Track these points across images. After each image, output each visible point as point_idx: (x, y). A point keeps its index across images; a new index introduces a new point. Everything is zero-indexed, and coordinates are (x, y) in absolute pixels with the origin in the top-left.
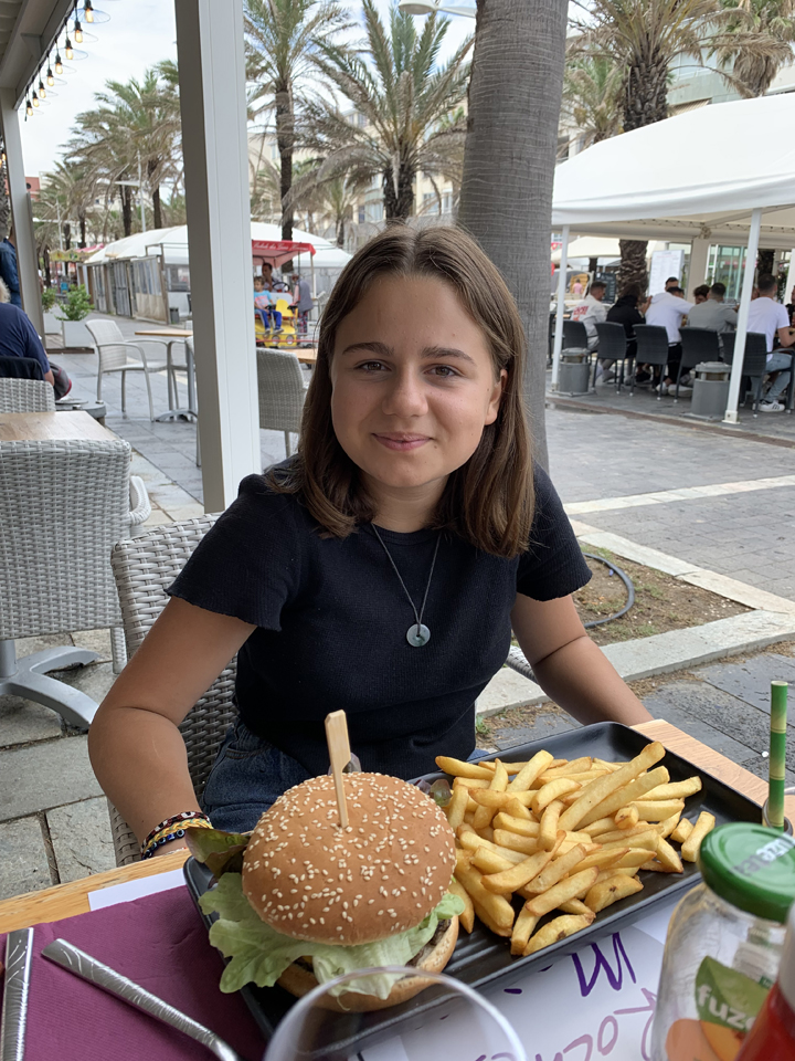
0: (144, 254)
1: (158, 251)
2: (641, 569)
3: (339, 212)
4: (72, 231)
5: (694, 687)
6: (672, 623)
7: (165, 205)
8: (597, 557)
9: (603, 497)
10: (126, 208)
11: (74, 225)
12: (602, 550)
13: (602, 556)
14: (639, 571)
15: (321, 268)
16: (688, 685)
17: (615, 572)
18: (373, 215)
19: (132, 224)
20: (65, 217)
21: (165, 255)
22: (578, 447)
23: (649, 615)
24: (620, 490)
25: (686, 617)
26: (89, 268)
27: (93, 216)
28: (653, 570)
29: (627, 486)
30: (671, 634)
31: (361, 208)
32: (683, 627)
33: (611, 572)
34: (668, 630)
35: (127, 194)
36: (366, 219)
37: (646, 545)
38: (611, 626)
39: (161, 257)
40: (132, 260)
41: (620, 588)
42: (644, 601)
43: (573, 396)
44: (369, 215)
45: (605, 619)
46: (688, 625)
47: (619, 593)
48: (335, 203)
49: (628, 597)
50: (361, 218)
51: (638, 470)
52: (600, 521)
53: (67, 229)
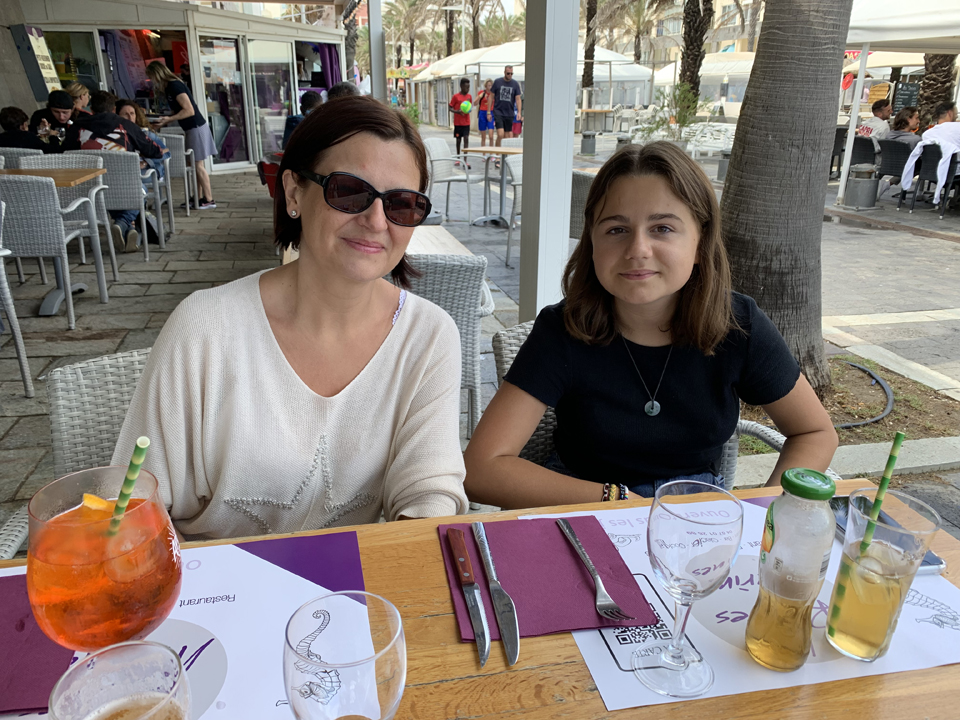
0: (463, 72)
1: (475, 69)
2: (903, 381)
3: (638, 28)
4: (403, 51)
5: (940, 489)
6: (927, 432)
7: (483, 26)
8: (861, 366)
9: (876, 312)
10: (449, 31)
11: (405, 45)
12: (868, 361)
13: (866, 366)
14: (901, 383)
15: (618, 82)
16: (933, 487)
17: (877, 382)
18: (671, 30)
19: (453, 44)
20: (399, 39)
21: (481, 73)
22: (857, 262)
23: (904, 423)
24: (894, 306)
25: (942, 428)
26: (416, 85)
27: (421, 37)
28: (915, 382)
29: (902, 302)
30: (924, 441)
31: (661, 22)
32: (938, 436)
33: (874, 382)
34: (922, 437)
35: (450, 18)
36: (664, 33)
37: (913, 360)
38: (866, 428)
39: (478, 75)
40: (453, 78)
41: (880, 396)
42: (902, 410)
43: (859, 211)
44: (667, 30)
45: (862, 422)
46: (943, 435)
47: (878, 401)
48: (636, 19)
49: (886, 405)
50: (659, 33)
51: (916, 288)
52: (869, 334)
53: (399, 50)
